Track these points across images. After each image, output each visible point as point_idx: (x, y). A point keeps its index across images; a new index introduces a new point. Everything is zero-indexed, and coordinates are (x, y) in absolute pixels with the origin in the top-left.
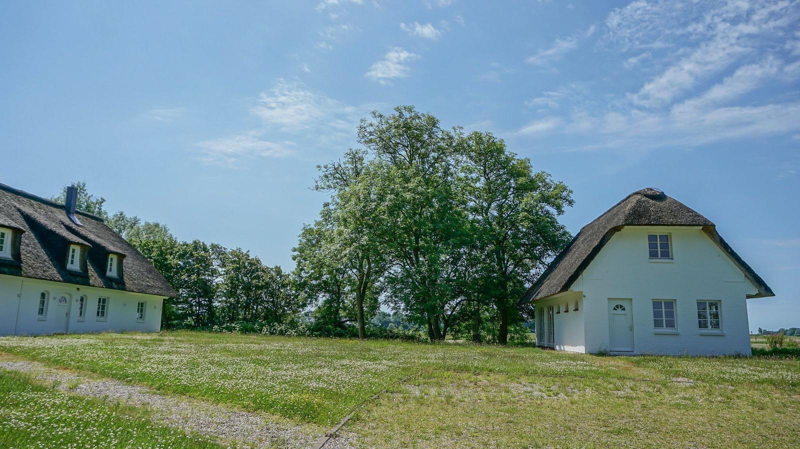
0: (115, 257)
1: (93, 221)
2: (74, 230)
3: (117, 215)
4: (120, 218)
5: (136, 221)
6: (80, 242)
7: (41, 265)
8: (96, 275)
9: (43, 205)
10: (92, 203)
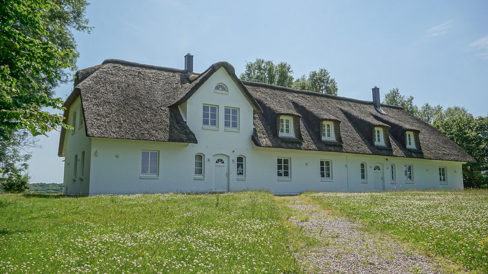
0: (412, 134)
1: (395, 110)
2: (379, 117)
3: (424, 107)
4: (426, 108)
5: (440, 108)
6: (381, 124)
7: (356, 144)
8: (398, 148)
9: (357, 104)
10: (405, 101)
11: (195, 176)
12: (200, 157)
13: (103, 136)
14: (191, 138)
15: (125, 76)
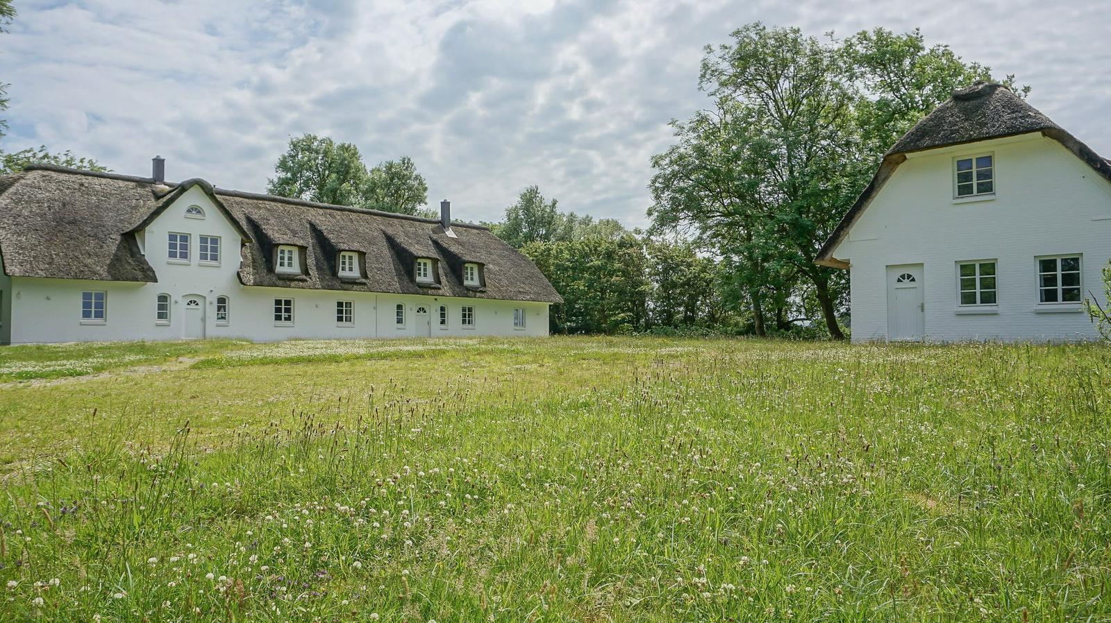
1: (474, 231)
7: (389, 280)
9: (415, 224)
11: (158, 322)
12: (163, 299)
13: (27, 274)
14: (148, 275)
15: (60, 190)
